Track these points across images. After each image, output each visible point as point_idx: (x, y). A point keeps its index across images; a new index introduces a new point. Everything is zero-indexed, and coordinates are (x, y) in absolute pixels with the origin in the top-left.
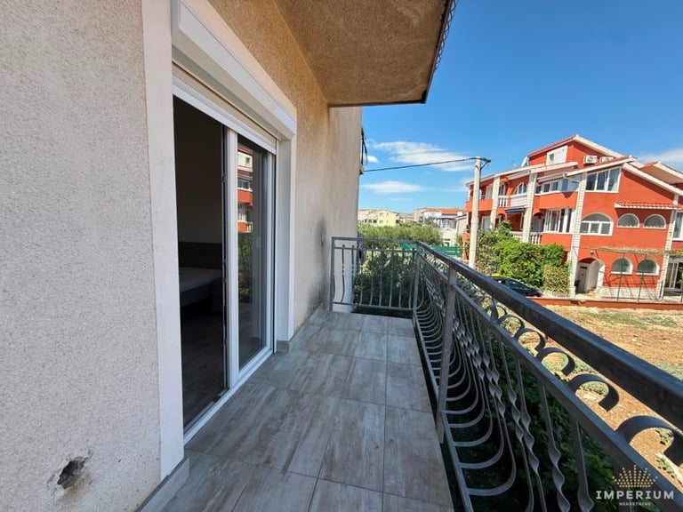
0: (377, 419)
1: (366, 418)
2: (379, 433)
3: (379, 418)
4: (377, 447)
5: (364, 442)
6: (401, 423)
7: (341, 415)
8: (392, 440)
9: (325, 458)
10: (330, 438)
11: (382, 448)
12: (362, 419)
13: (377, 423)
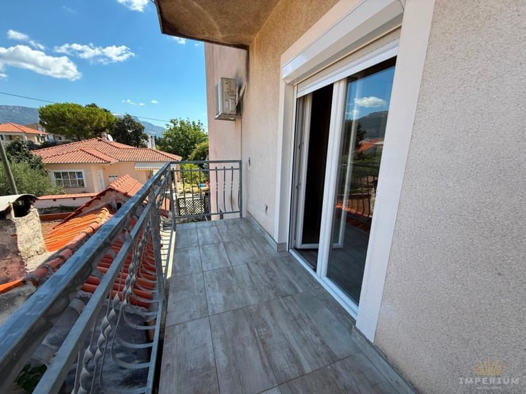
0: (213, 302)
1: (222, 299)
2: (210, 292)
3: (212, 303)
4: (209, 286)
5: (217, 286)
6: (195, 306)
7: (239, 294)
8: (201, 292)
9: (234, 272)
10: (237, 279)
11: (206, 286)
12: (224, 297)
13: (213, 299)
